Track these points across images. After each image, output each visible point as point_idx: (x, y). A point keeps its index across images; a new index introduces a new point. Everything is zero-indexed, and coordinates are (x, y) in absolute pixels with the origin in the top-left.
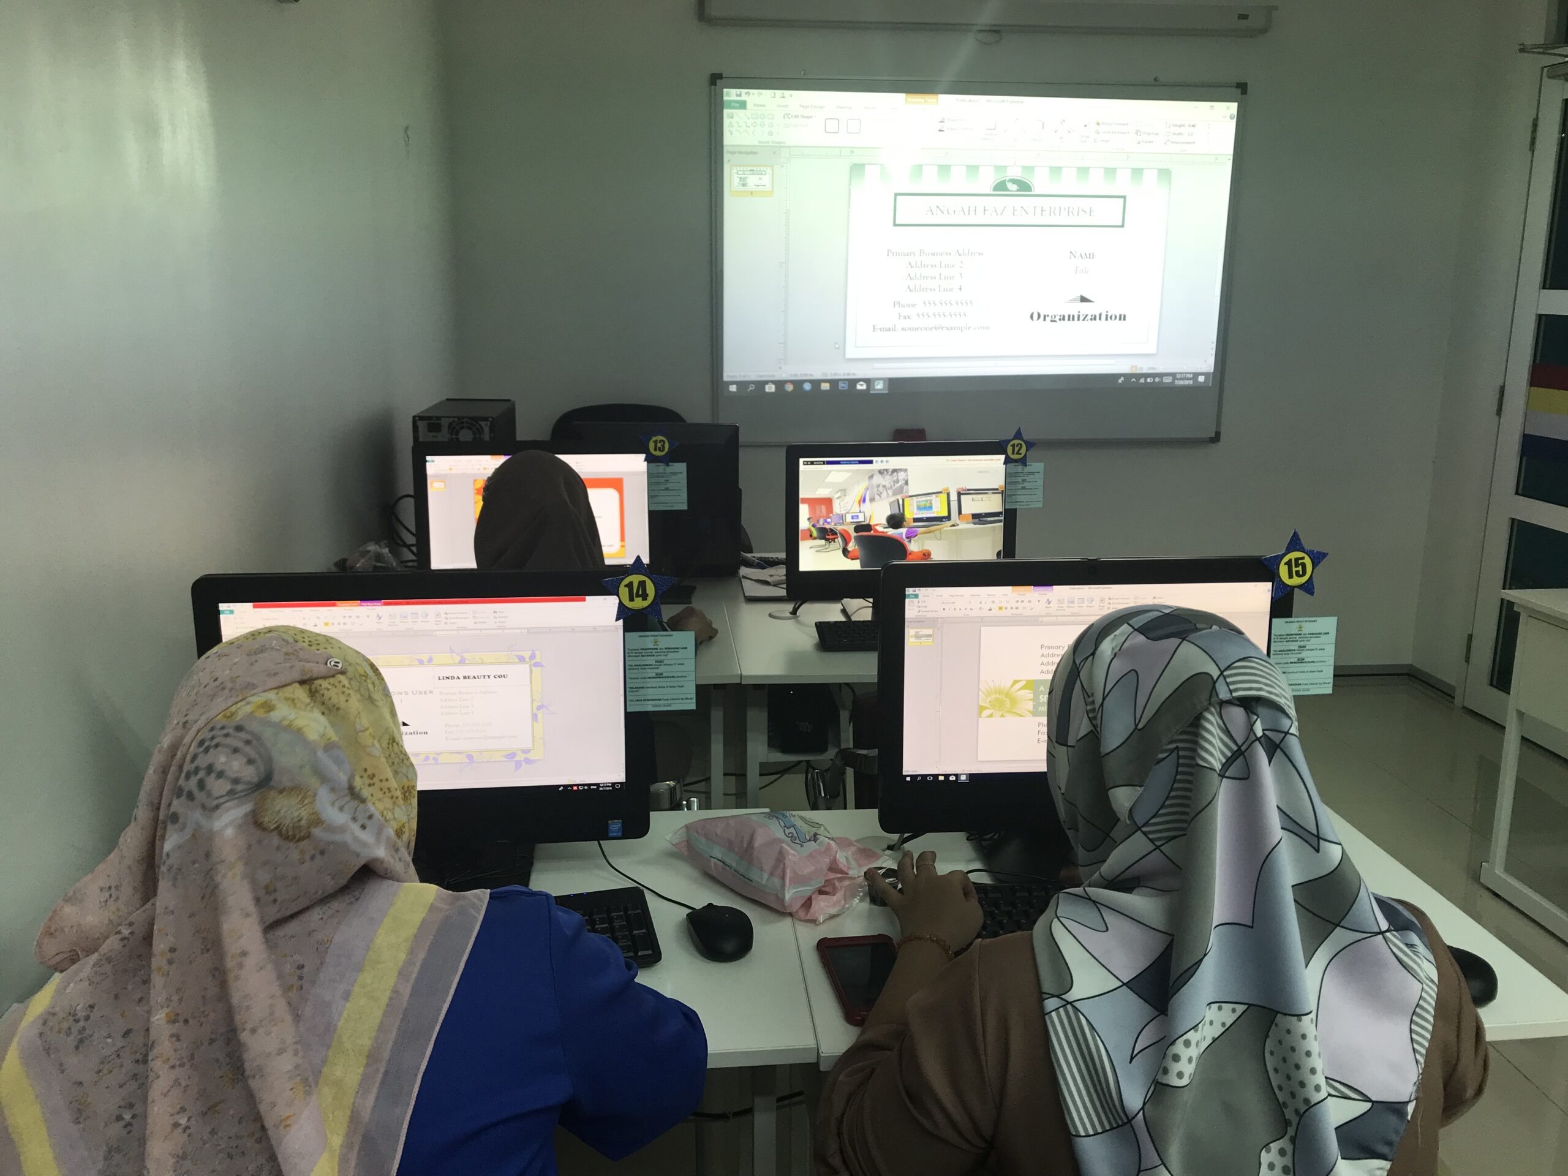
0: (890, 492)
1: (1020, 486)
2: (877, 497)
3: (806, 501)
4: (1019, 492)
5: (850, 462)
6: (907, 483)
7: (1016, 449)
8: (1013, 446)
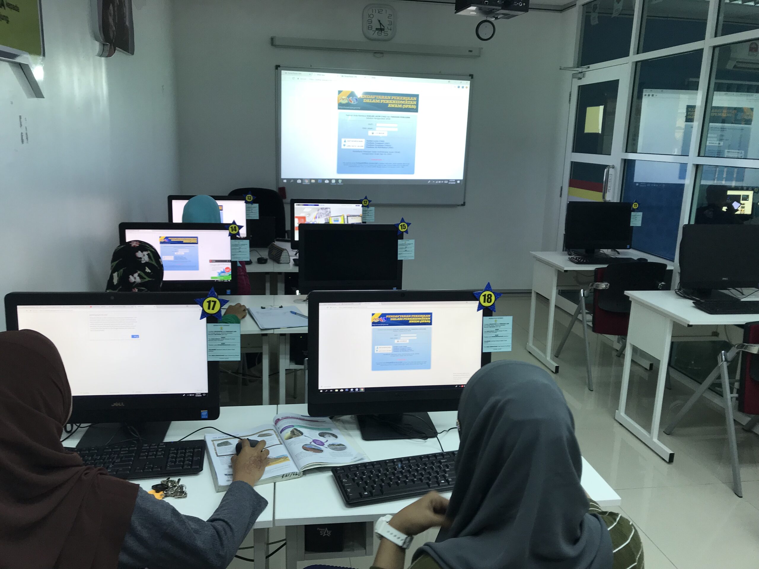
0: (325, 215)
1: (367, 214)
2: (320, 217)
3: (297, 217)
4: (367, 216)
5: (311, 205)
6: (330, 212)
7: (365, 202)
8: (364, 201)
